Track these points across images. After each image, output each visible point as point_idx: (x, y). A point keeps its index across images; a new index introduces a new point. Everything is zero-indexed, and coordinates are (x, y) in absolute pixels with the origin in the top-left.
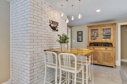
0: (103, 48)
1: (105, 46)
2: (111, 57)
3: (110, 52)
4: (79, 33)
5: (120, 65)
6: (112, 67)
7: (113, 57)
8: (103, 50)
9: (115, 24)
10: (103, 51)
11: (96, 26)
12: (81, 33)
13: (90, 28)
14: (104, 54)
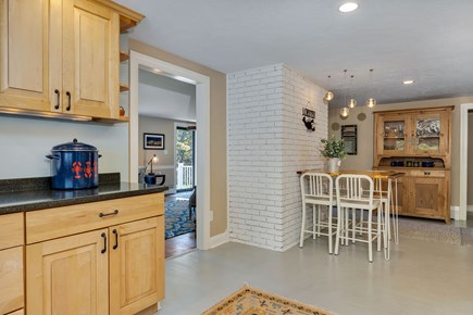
0: (417, 173)
1: (424, 165)
2: (439, 195)
3: (437, 181)
4: (347, 129)
5: (465, 219)
6: (443, 221)
7: (445, 195)
8: (417, 177)
9: (453, 107)
10: (419, 181)
11: (400, 112)
12: (353, 129)
13: (381, 118)
14: (421, 189)
